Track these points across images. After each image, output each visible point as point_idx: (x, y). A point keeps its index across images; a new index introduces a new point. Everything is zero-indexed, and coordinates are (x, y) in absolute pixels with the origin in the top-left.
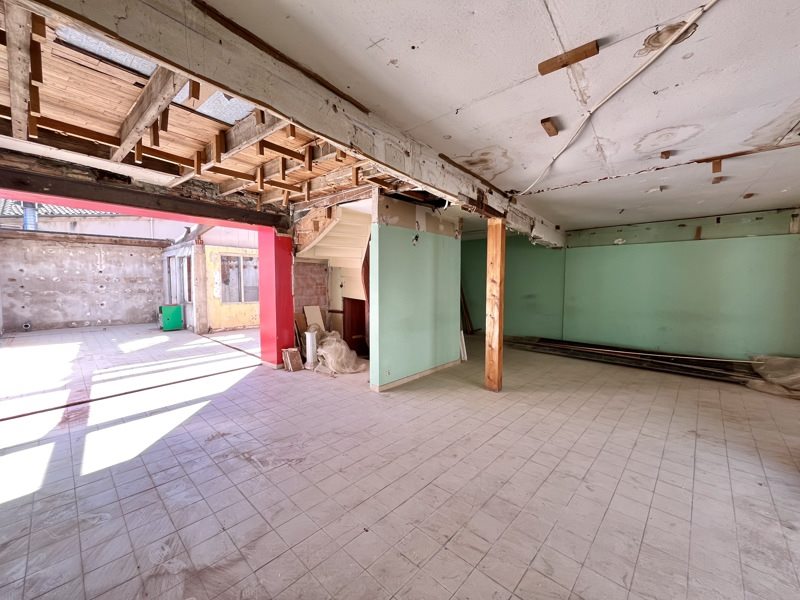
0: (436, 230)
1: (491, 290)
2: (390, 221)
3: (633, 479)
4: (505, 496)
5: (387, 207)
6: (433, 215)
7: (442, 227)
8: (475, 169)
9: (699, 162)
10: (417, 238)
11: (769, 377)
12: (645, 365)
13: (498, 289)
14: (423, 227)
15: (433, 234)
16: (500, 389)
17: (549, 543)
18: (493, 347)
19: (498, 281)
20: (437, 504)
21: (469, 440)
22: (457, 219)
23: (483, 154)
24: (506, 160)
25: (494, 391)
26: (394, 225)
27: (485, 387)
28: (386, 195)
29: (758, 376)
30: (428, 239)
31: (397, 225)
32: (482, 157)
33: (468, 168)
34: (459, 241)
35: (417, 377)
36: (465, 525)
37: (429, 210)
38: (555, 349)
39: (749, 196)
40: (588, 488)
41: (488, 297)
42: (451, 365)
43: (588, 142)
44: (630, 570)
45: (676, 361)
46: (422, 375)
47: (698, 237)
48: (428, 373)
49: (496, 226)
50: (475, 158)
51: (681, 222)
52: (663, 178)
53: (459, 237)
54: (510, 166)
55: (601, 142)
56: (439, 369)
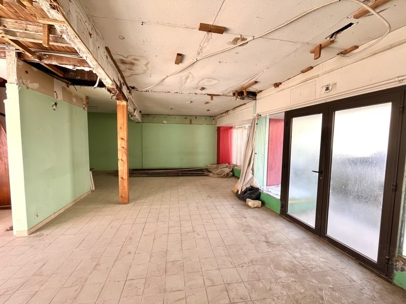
0: (70, 101)
1: (121, 145)
2: (30, 85)
3: (207, 222)
4: (172, 260)
5: (27, 72)
6: (68, 89)
7: (74, 100)
8: (122, 67)
9: (208, 95)
10: (56, 104)
11: (213, 172)
12: (180, 174)
13: (126, 144)
14: (60, 97)
15: (68, 104)
16: (128, 202)
17: (203, 269)
18: (124, 178)
19: (126, 139)
20: (140, 292)
21: (131, 239)
22: (84, 97)
23: (134, 59)
24: (145, 68)
25: (126, 204)
26: (33, 89)
27: (120, 203)
28: (25, 61)
29: (210, 172)
30: (64, 107)
31: (37, 90)
32: (133, 61)
33: (119, 64)
34: (86, 111)
35: (62, 211)
36: (165, 291)
37: (64, 85)
38: (142, 174)
39: (208, 110)
40: (197, 234)
41: (119, 148)
42: (85, 195)
43: (185, 73)
44: (230, 259)
45: (188, 171)
46: (66, 208)
47: (191, 123)
48: (70, 205)
49: (123, 106)
50: (129, 60)
51: (186, 117)
52: (194, 98)
53: (86, 108)
54: (145, 72)
55: (190, 75)
56: (78, 200)
